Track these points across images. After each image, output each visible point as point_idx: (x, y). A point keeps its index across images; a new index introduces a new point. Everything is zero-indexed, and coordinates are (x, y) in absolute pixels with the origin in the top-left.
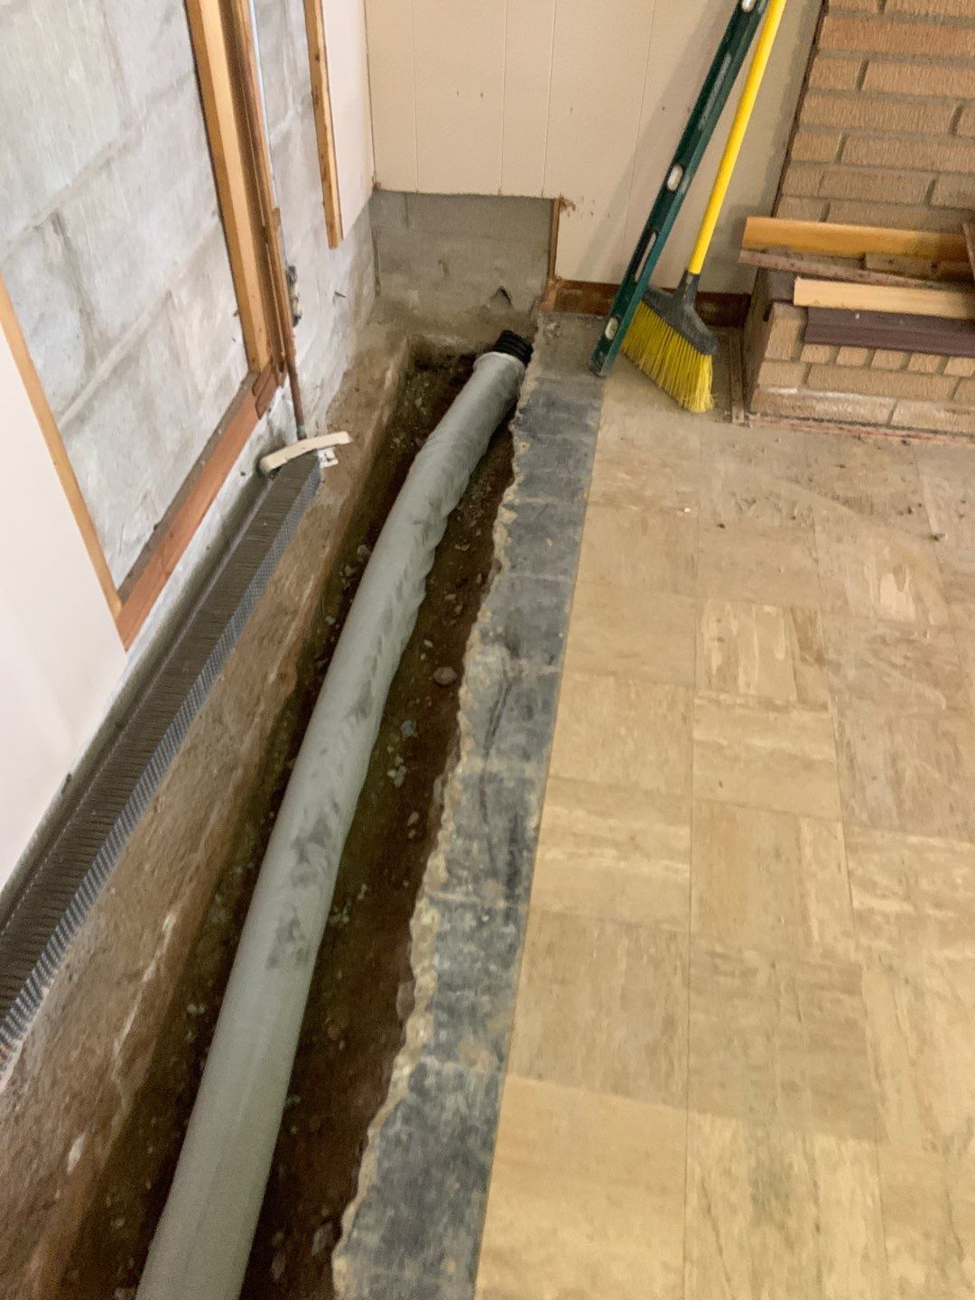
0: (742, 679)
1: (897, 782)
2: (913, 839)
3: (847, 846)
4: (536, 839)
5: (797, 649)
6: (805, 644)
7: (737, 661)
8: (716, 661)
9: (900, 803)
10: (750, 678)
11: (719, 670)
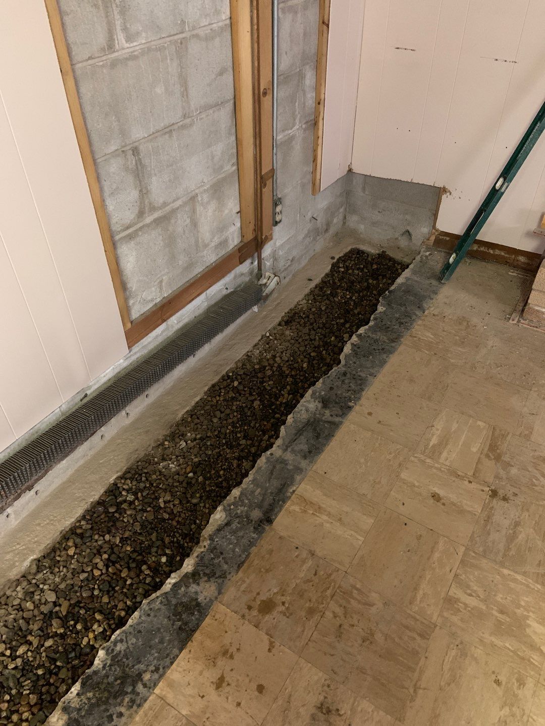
0: (444, 455)
1: (511, 538)
2: (506, 572)
3: (462, 562)
4: (290, 497)
5: (486, 449)
6: (493, 447)
7: (446, 444)
8: (434, 441)
9: (508, 549)
10: (450, 456)
11: (434, 446)
